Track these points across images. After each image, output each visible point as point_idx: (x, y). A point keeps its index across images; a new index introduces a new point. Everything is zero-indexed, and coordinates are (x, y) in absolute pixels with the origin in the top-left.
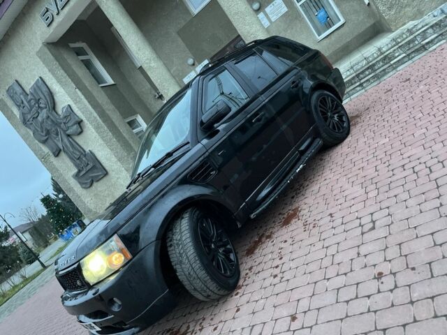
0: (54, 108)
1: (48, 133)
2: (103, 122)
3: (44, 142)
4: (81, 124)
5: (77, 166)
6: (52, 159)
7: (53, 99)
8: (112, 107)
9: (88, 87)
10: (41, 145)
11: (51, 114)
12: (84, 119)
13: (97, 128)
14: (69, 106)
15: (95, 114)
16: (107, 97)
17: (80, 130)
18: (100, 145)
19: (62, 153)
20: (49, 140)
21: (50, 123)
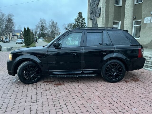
0: (97, 6)
1: (92, 12)
2: (105, 18)
3: (91, 14)
4: (100, 15)
5: (93, 26)
6: (90, 20)
7: (99, 3)
8: (113, 14)
9: (110, 4)
10: (90, 14)
11: (96, 7)
12: (102, 14)
13: (103, 19)
14: (101, 7)
15: (105, 14)
16: (114, 10)
17: (99, 16)
18: (101, 24)
19: (92, 20)
20: (92, 14)
21: (94, 9)
